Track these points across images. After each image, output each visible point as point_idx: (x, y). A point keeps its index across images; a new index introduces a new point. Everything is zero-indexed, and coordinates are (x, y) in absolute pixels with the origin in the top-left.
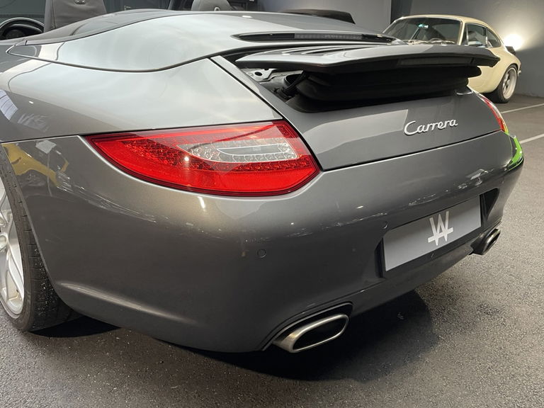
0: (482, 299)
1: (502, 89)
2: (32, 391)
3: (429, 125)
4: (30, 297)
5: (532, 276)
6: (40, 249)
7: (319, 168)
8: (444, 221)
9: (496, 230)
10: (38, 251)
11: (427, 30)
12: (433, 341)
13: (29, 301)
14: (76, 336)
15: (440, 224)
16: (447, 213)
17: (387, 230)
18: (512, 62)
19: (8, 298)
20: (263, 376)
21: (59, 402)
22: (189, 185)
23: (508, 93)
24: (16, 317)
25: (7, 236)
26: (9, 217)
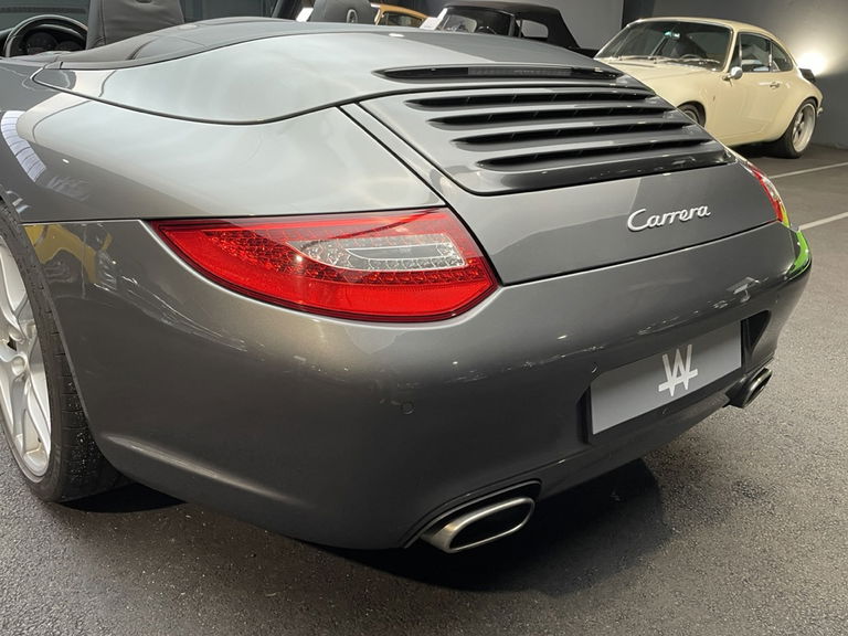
0: (741, 472)
1: (792, 137)
2: (59, 594)
3: (665, 216)
4: (59, 453)
5: (820, 439)
6: (76, 383)
7: (497, 281)
8: (684, 359)
9: (766, 370)
10: (73, 385)
11: (678, 40)
12: (662, 536)
13: (58, 459)
14: (126, 512)
15: (679, 363)
16: (690, 347)
17: (596, 374)
18: (808, 95)
19: (25, 451)
20: (403, 581)
21: (99, 612)
22: (300, 302)
23: (801, 143)
24: (36, 481)
25: (26, 358)
26: (29, 330)
